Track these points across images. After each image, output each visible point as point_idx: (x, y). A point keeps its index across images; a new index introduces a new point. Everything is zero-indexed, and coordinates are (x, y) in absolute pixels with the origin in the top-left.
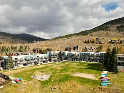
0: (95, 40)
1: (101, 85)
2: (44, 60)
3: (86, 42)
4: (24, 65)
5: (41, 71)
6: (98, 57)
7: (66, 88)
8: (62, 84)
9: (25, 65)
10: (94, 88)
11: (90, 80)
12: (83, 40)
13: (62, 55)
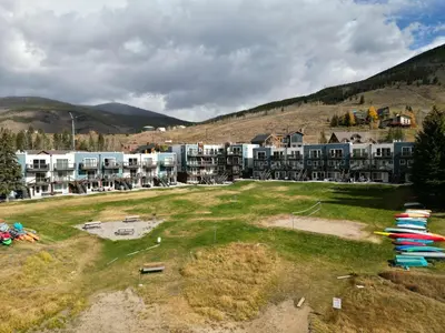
0: (374, 113)
1: (393, 263)
2: (157, 173)
3: (336, 123)
4: (74, 188)
5: (130, 208)
6: (384, 158)
7: (210, 272)
8: (200, 254)
9: (76, 187)
10: (356, 275)
11: (340, 240)
12: (326, 118)
13: (231, 156)
